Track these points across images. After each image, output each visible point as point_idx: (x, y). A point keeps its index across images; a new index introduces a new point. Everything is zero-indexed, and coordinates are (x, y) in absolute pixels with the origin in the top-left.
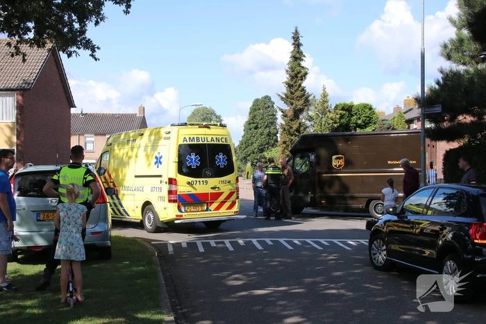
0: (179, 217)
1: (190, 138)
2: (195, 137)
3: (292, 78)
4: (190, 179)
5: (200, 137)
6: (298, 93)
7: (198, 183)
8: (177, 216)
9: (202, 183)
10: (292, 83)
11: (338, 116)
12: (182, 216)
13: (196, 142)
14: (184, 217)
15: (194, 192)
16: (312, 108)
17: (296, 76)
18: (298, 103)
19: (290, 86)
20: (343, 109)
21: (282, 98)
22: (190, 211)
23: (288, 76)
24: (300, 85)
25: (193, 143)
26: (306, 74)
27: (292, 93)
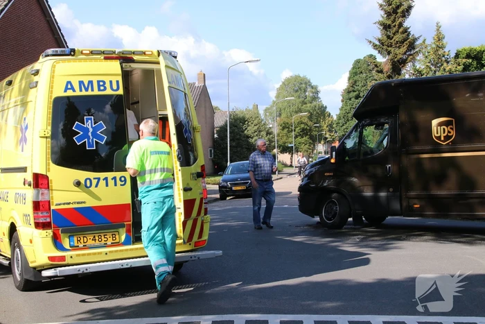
0: (55, 263)
1: (81, 83)
2: (95, 80)
3: (389, 14)
4: (82, 175)
5: (107, 79)
6: (398, 37)
7: (102, 183)
8: (51, 258)
9: (111, 182)
10: (389, 22)
11: (460, 68)
12: (63, 258)
13: (96, 92)
14: (68, 261)
15: (91, 202)
16: (420, 57)
17: (395, 11)
18: (398, 51)
19: (386, 27)
20: (468, 56)
21: (375, 46)
22: (85, 247)
23: (382, 13)
24: (401, 25)
25: (90, 93)
26: (410, 7)
27: (389, 37)
